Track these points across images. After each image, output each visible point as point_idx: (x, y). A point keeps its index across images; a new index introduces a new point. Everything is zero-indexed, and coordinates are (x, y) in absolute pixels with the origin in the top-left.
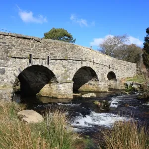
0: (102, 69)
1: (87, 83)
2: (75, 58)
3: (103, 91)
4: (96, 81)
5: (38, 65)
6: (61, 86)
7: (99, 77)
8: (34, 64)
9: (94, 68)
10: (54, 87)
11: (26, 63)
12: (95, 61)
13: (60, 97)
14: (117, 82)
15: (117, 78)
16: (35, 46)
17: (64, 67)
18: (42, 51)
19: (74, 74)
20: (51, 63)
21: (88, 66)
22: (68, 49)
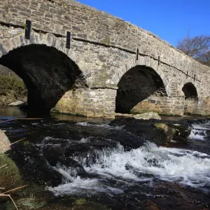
0: (174, 76)
1: (146, 100)
2: (125, 46)
3: (174, 114)
4: (162, 95)
5: (44, 46)
6: (93, 93)
7: (168, 88)
8: (35, 42)
9: (160, 70)
10: (81, 95)
11: (18, 37)
12: (162, 60)
13: (90, 114)
14: (199, 103)
15: (199, 95)
16: (39, 5)
17: (101, 58)
18: (56, 19)
19: (121, 76)
20: (75, 46)
21: (149, 65)
22: (110, 27)
